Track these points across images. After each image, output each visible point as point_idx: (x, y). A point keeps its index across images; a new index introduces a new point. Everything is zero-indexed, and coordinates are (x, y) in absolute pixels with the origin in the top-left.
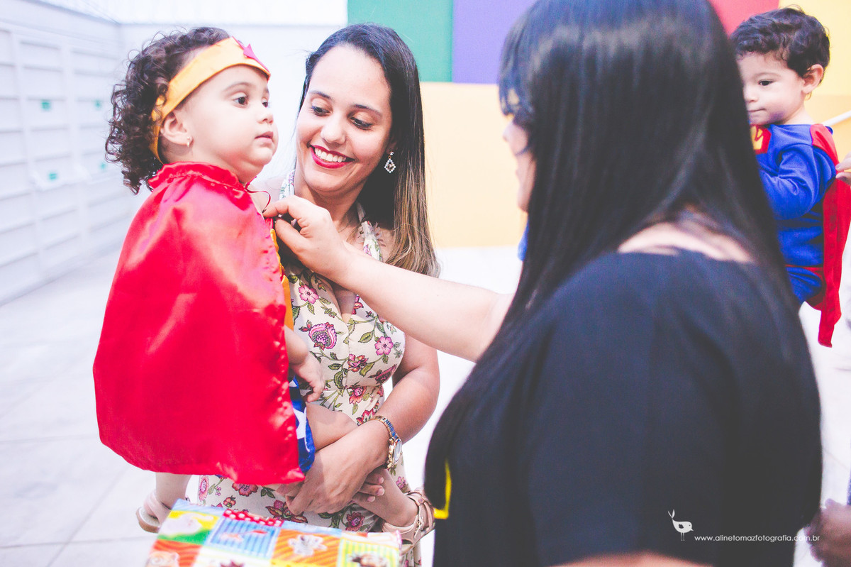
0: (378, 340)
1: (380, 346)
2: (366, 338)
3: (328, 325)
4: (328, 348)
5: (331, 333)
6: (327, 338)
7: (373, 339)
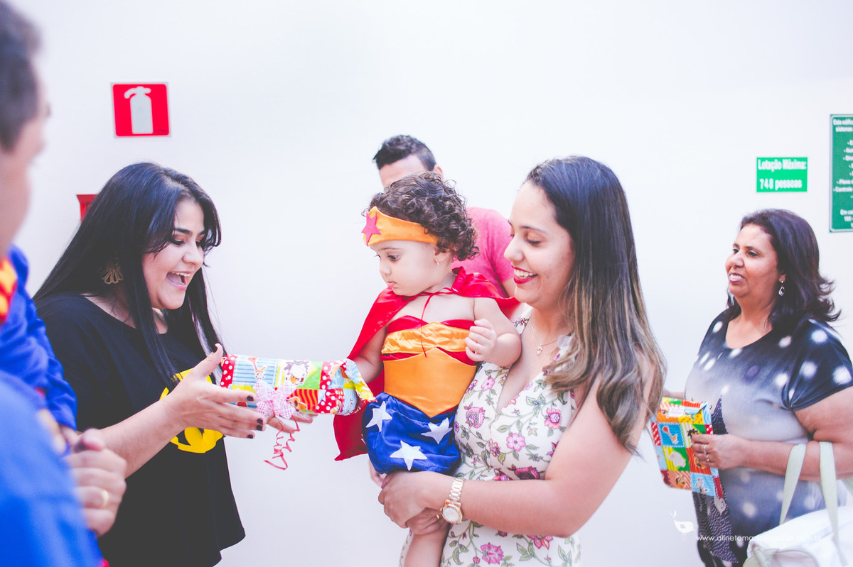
0: (511, 435)
1: (511, 440)
2: (503, 429)
3: (482, 410)
4: (475, 427)
5: (480, 416)
6: (477, 419)
7: (507, 432)
